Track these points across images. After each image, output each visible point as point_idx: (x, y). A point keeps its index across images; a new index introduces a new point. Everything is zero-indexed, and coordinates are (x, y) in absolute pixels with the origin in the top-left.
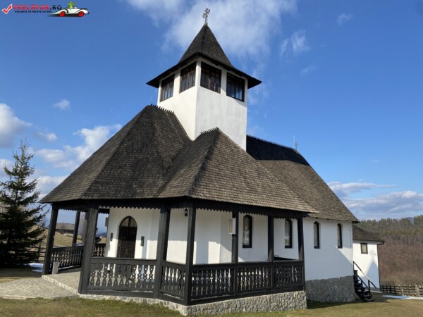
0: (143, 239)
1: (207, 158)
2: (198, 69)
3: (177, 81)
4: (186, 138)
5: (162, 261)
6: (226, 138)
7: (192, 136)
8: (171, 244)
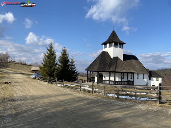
0: (104, 77)
1: (117, 64)
2: (113, 44)
3: (108, 45)
4: (111, 58)
5: (109, 80)
6: (119, 58)
7: (112, 58)
8: (111, 78)
